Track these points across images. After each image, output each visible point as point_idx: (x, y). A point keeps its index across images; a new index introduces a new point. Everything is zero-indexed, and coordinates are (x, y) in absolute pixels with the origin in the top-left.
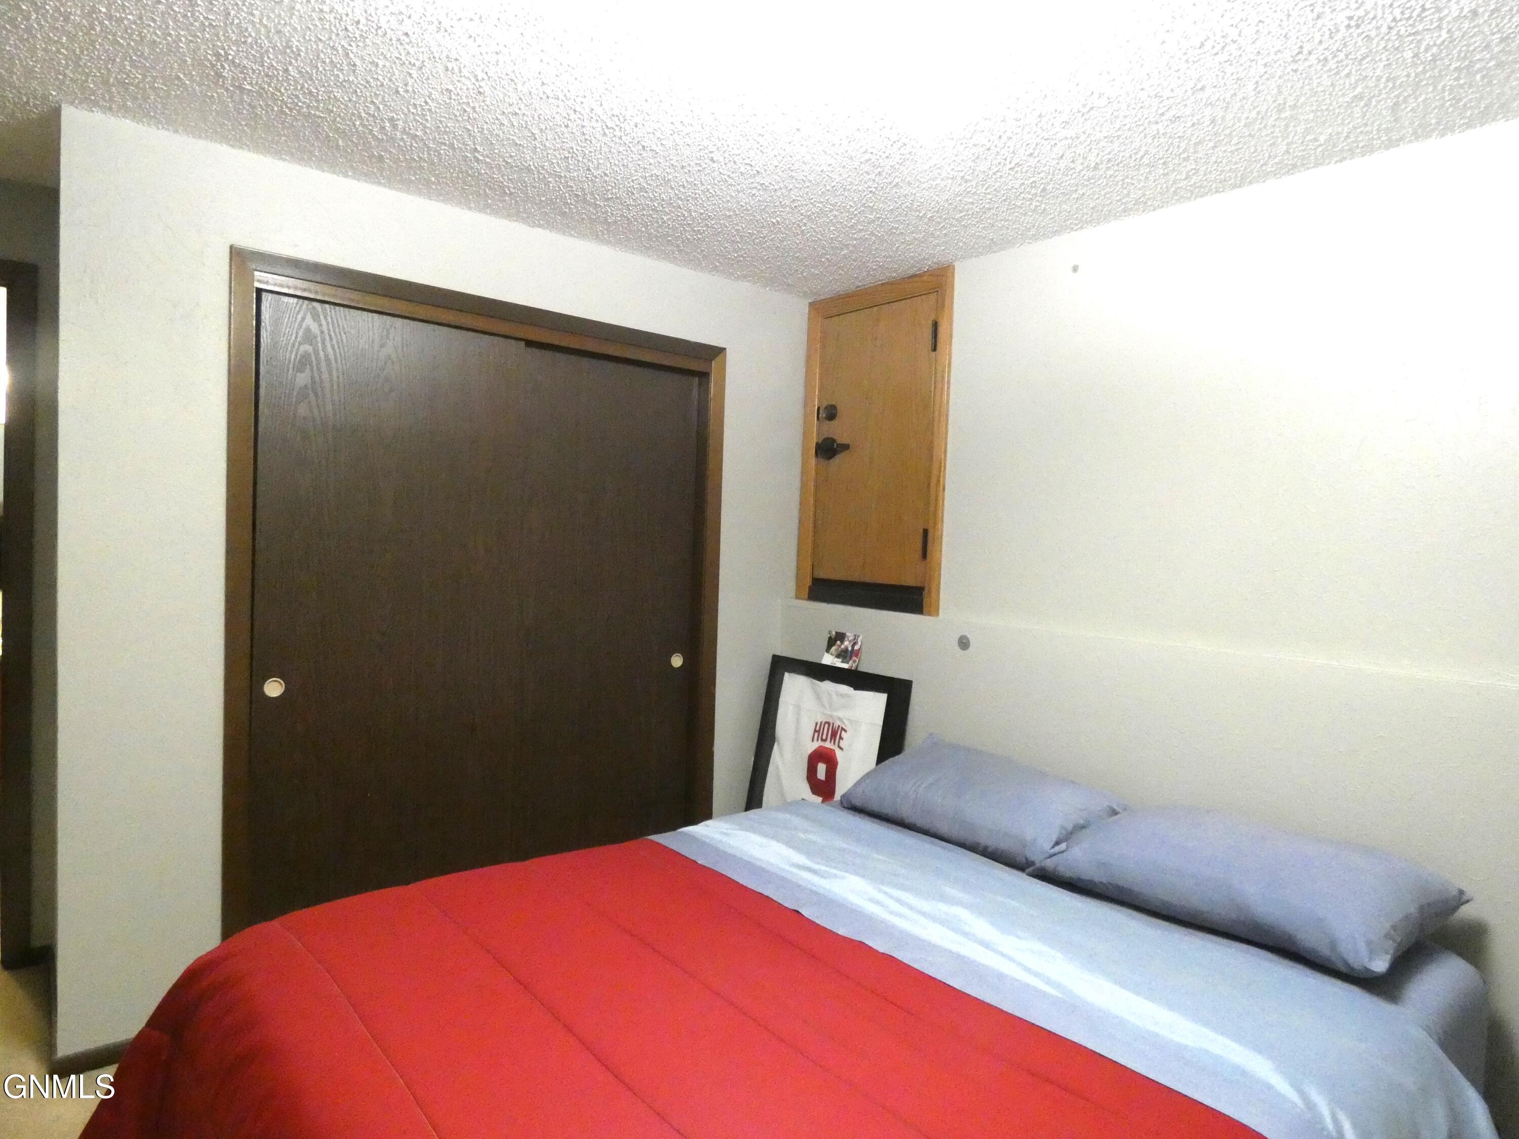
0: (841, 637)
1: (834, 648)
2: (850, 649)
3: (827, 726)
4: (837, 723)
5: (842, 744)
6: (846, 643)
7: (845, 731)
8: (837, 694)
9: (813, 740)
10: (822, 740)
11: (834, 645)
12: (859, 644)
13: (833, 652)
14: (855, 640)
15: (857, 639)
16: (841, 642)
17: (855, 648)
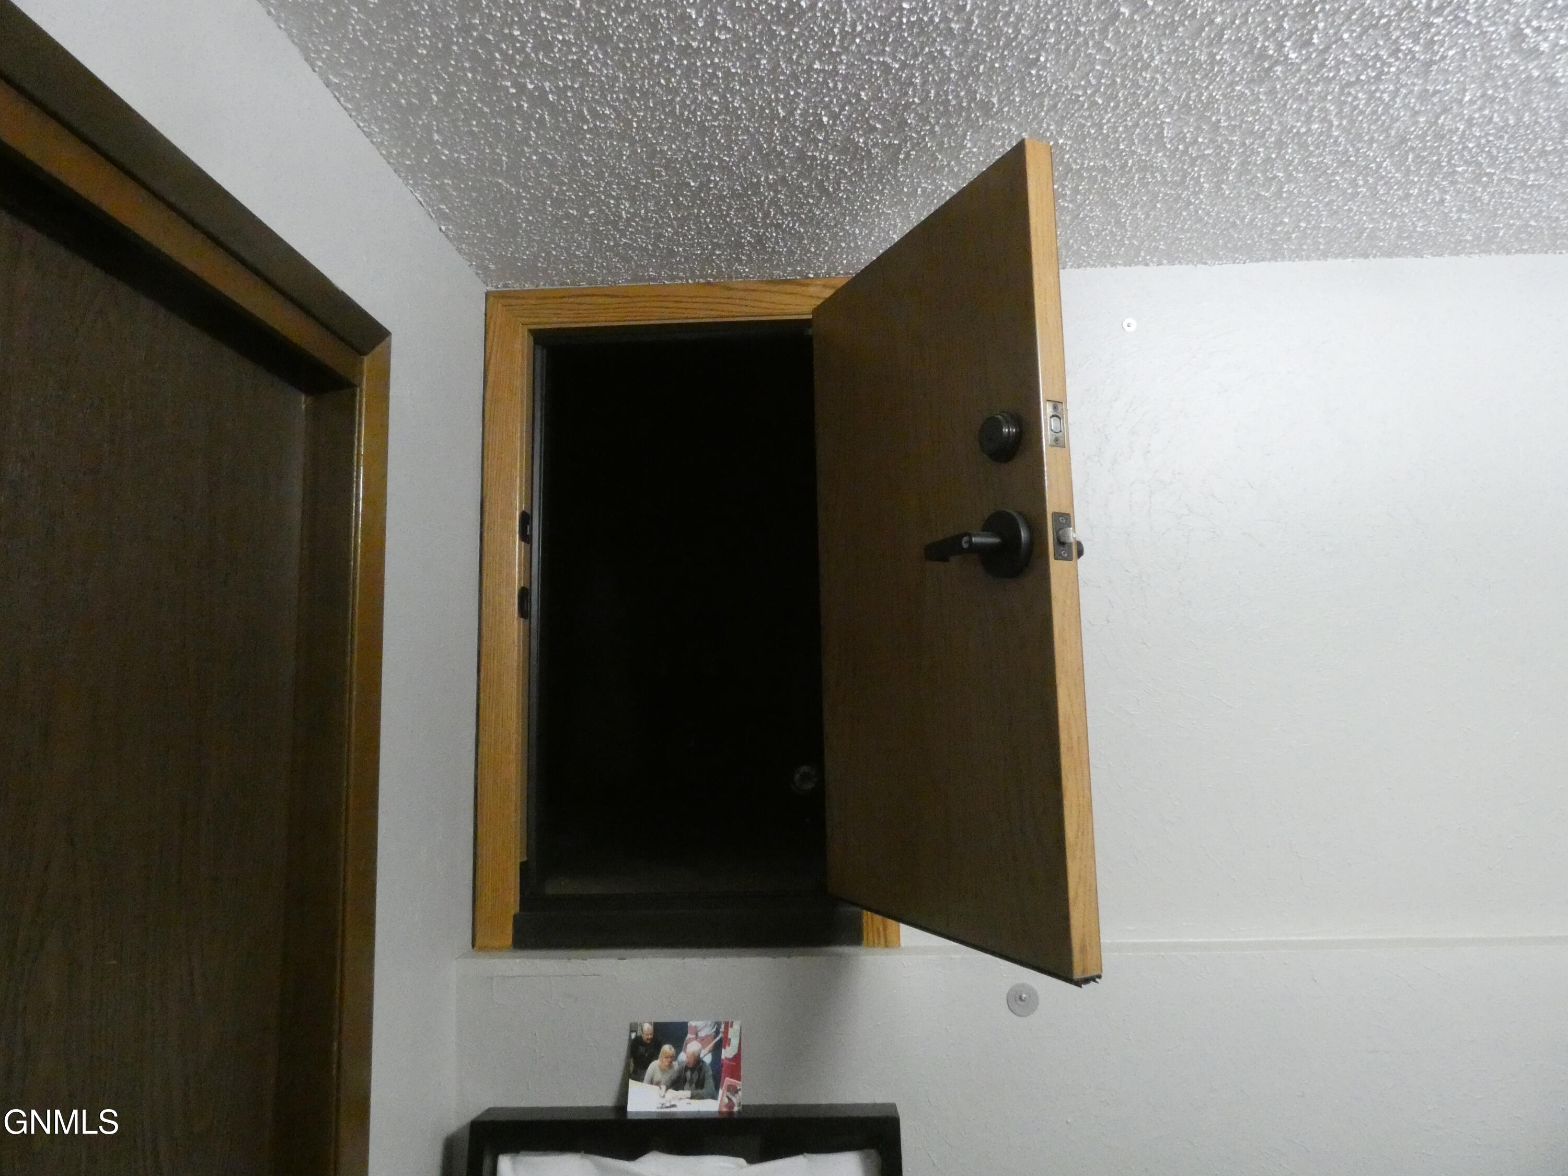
1: (654, 1067)
2: (708, 1059)
6: (693, 1047)
11: (654, 1056)
12: (734, 1042)
13: (659, 1076)
14: (721, 1035)
15: (726, 1032)
16: (675, 1047)
17: (723, 1057)
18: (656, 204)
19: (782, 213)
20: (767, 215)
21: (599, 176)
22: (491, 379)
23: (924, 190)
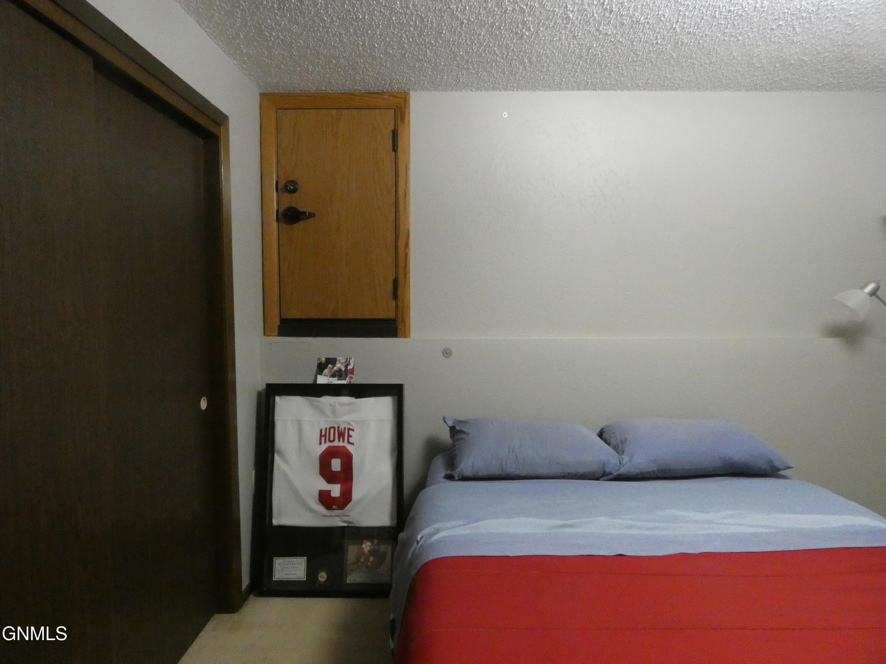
0: (332, 361)
1: (326, 371)
2: (343, 369)
3: (332, 430)
4: (342, 426)
5: (351, 440)
6: (338, 365)
7: (353, 430)
8: (341, 405)
9: (320, 443)
10: (330, 441)
11: (326, 368)
12: (352, 364)
13: (327, 374)
14: (348, 362)
15: (349, 361)
16: (333, 365)
17: (348, 368)
18: (322, 67)
19: (369, 71)
20: (363, 71)
21: (300, 58)
22: (263, 129)
23: (418, 66)
